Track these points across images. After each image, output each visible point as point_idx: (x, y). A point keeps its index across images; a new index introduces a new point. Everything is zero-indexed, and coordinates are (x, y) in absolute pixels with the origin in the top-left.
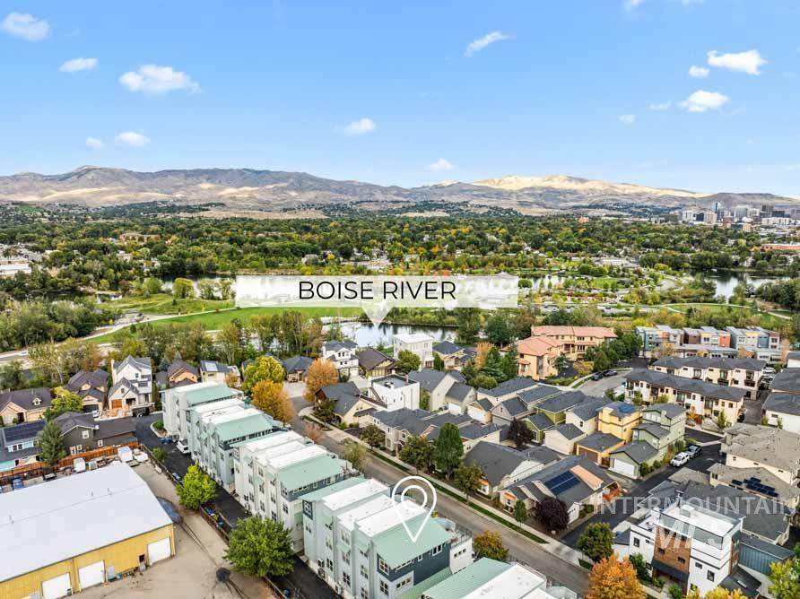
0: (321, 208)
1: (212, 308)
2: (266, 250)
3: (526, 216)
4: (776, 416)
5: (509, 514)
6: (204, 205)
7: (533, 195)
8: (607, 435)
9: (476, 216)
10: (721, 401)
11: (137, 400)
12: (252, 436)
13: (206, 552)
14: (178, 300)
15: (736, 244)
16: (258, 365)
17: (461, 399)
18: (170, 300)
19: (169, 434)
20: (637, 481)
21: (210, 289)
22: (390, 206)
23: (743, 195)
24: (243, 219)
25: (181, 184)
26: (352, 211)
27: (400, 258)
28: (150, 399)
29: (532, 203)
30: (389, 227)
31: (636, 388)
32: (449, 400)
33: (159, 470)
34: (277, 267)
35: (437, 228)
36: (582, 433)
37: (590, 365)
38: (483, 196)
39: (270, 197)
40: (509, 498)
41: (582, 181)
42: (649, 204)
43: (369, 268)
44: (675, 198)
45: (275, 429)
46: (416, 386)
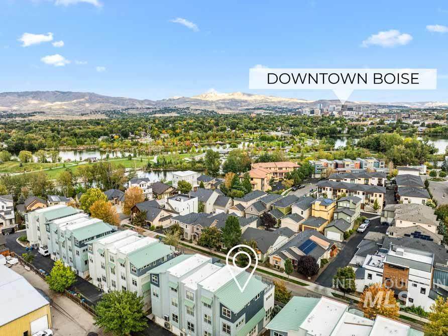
0: (104, 113)
1: (46, 168)
2: (76, 135)
3: (222, 114)
4: (407, 199)
5: (277, 271)
6: (32, 113)
7: (224, 103)
8: (319, 217)
9: (195, 115)
10: (374, 194)
11: (4, 223)
12: (98, 236)
13: (76, 322)
14: (23, 164)
15: (335, 123)
16: (89, 194)
17: (224, 206)
18: (18, 164)
19: (31, 244)
20: (343, 243)
21: (44, 157)
22: (145, 111)
23: (331, 101)
24: (57, 120)
25: (16, 101)
26: (123, 114)
27: (158, 136)
28: (13, 221)
29: (224, 108)
30: (147, 121)
31: (323, 192)
32: (216, 207)
33: (28, 268)
34: (84, 144)
35: (175, 121)
36: (303, 218)
37: (291, 182)
38: (197, 104)
39: (73, 108)
40: (277, 260)
41: (249, 95)
42: (285, 107)
43: (141, 142)
44: (298, 103)
45: (113, 231)
46: (196, 200)
